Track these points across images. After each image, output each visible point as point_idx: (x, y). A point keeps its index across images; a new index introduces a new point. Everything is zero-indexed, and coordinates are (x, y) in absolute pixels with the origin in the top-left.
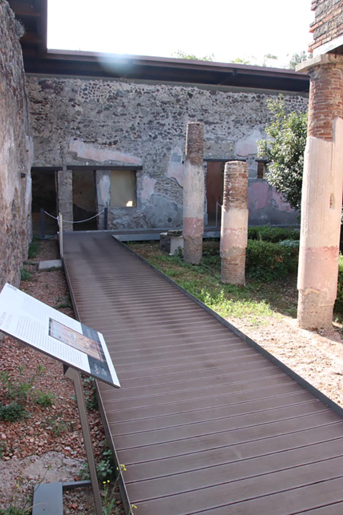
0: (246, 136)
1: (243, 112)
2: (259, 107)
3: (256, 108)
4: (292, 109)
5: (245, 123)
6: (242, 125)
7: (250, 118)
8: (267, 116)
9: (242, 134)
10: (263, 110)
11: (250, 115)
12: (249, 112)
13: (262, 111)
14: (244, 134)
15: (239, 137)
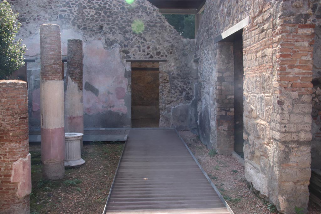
0: (33, 35)
1: (28, 9)
2: (47, 4)
3: (44, 5)
4: (89, 4)
5: (32, 21)
6: (27, 23)
7: (38, 16)
8: (57, 13)
9: (29, 33)
10: (53, 7)
11: (37, 12)
12: (35, 9)
13: (51, 8)
14: (31, 33)
15: (25, 36)
